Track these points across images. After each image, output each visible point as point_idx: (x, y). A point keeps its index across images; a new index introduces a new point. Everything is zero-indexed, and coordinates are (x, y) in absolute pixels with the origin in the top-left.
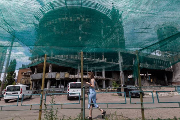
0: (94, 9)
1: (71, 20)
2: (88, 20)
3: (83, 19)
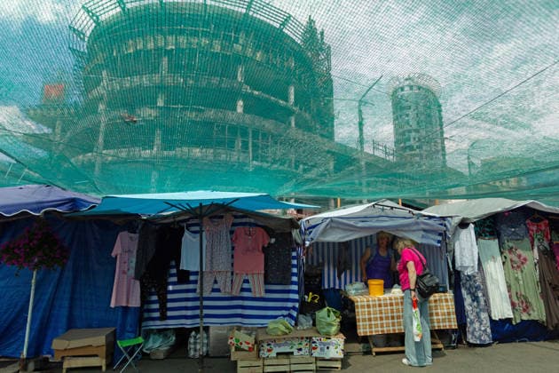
0: (278, 26)
1: (217, 48)
2: (262, 56)
3: (249, 52)
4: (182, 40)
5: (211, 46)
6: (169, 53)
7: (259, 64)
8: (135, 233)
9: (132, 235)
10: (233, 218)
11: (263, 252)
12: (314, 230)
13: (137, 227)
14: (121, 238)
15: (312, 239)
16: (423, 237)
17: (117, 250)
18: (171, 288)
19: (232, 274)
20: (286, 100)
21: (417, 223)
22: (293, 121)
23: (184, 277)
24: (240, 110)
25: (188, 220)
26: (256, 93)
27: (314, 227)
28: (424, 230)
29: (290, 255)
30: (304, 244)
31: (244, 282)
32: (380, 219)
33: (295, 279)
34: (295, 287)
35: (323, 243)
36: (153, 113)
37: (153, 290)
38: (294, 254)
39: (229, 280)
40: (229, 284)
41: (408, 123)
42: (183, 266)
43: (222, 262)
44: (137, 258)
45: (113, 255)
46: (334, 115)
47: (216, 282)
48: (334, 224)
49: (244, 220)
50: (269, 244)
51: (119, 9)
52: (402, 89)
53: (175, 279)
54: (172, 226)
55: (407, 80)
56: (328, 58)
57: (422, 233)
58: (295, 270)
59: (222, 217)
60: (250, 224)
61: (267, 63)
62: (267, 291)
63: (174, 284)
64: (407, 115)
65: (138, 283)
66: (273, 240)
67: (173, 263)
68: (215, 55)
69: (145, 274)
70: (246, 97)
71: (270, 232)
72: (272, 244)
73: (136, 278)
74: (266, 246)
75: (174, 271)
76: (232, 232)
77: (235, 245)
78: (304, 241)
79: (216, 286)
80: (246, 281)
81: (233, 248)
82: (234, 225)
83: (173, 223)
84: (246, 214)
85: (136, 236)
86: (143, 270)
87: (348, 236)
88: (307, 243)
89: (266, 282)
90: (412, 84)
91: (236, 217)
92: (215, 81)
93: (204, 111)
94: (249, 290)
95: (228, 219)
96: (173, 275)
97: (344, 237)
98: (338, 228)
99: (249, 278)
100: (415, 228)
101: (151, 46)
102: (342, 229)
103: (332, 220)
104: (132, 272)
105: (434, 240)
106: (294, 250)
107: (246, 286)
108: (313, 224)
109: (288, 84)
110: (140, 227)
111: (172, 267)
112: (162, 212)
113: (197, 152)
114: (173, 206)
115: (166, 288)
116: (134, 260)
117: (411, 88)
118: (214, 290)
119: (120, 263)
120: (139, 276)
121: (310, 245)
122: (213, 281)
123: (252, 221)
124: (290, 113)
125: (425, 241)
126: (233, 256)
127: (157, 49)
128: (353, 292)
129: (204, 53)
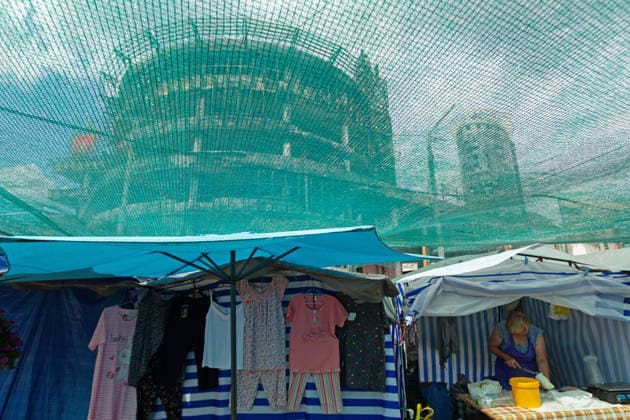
0: (328, 59)
2: (311, 93)
3: (296, 89)
4: (221, 79)
5: (253, 83)
7: (307, 102)
8: (133, 308)
9: (127, 312)
10: (286, 280)
11: (338, 337)
12: (417, 298)
13: (135, 299)
14: (106, 318)
15: (416, 313)
16: (598, 305)
17: (98, 339)
18: (188, 398)
19: (288, 373)
20: (340, 140)
21: (586, 283)
23: (209, 379)
24: (287, 153)
25: (216, 285)
26: (305, 134)
27: (416, 292)
28: (599, 294)
29: (382, 340)
30: (403, 321)
31: (307, 388)
32: (523, 276)
33: (392, 382)
34: (394, 397)
35: (431, 318)
36: (189, 160)
37: (159, 402)
38: (388, 338)
39: (282, 385)
40: (282, 391)
42: (208, 362)
43: (271, 355)
44: (133, 349)
45: (91, 345)
46: (394, 157)
47: (260, 388)
48: (449, 287)
49: (305, 284)
50: (347, 321)
52: (468, 128)
53: (194, 383)
54: (191, 296)
56: (384, 95)
57: (596, 298)
58: (391, 367)
59: (269, 280)
60: (314, 290)
61: (316, 100)
62: (346, 403)
63: (192, 390)
65: (133, 391)
66: (352, 316)
67: (192, 356)
68: (258, 93)
69: (146, 375)
70: (293, 138)
71: (346, 302)
72: (351, 322)
73: (130, 383)
74: (342, 325)
75: (193, 369)
76: (285, 304)
77: (290, 325)
78: (402, 316)
79: (261, 395)
80: (311, 386)
81: (288, 330)
82: (288, 291)
83: (192, 291)
84: (308, 274)
85: (133, 313)
86: (143, 370)
87: (473, 306)
88: (409, 320)
89: (344, 387)
91: (291, 279)
92: (258, 121)
93: (245, 155)
94: (316, 402)
95: (280, 283)
96: (190, 376)
97: (466, 308)
98: (456, 293)
99: (316, 380)
100: (582, 290)
102: (460, 294)
103: (445, 281)
104: (124, 373)
105: (619, 310)
106: (387, 331)
107: (310, 394)
108: (415, 288)
110: (140, 298)
111: (190, 362)
112: (172, 273)
113: (238, 203)
114: (188, 263)
115: (179, 398)
116: (129, 353)
117: (478, 125)
118: (258, 402)
119: (103, 358)
120: (136, 380)
121: (413, 323)
122: (255, 387)
123: (317, 284)
124: (343, 155)
125: (602, 312)
126: (287, 344)
127: (192, 90)
128: (489, 401)
129: (245, 92)
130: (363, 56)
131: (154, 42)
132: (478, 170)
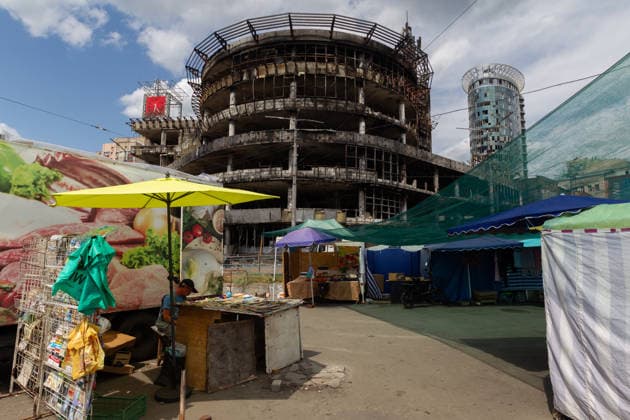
1: (342, 74)
2: (380, 78)
3: (369, 75)
4: (311, 66)
5: (337, 71)
6: (299, 79)
7: (378, 86)
20: (398, 117)
22: (404, 137)
24: (362, 131)
26: (376, 114)
41: (486, 121)
46: (431, 126)
51: (250, 35)
52: (481, 82)
55: (485, 71)
61: (384, 84)
64: (486, 112)
68: (341, 80)
70: (367, 118)
90: (492, 76)
92: (342, 104)
93: (335, 134)
101: (282, 71)
109: (399, 102)
113: (332, 171)
124: (402, 130)
127: (287, 74)
129: (331, 78)
130: (408, 28)
131: (252, 29)
132: (486, 126)
